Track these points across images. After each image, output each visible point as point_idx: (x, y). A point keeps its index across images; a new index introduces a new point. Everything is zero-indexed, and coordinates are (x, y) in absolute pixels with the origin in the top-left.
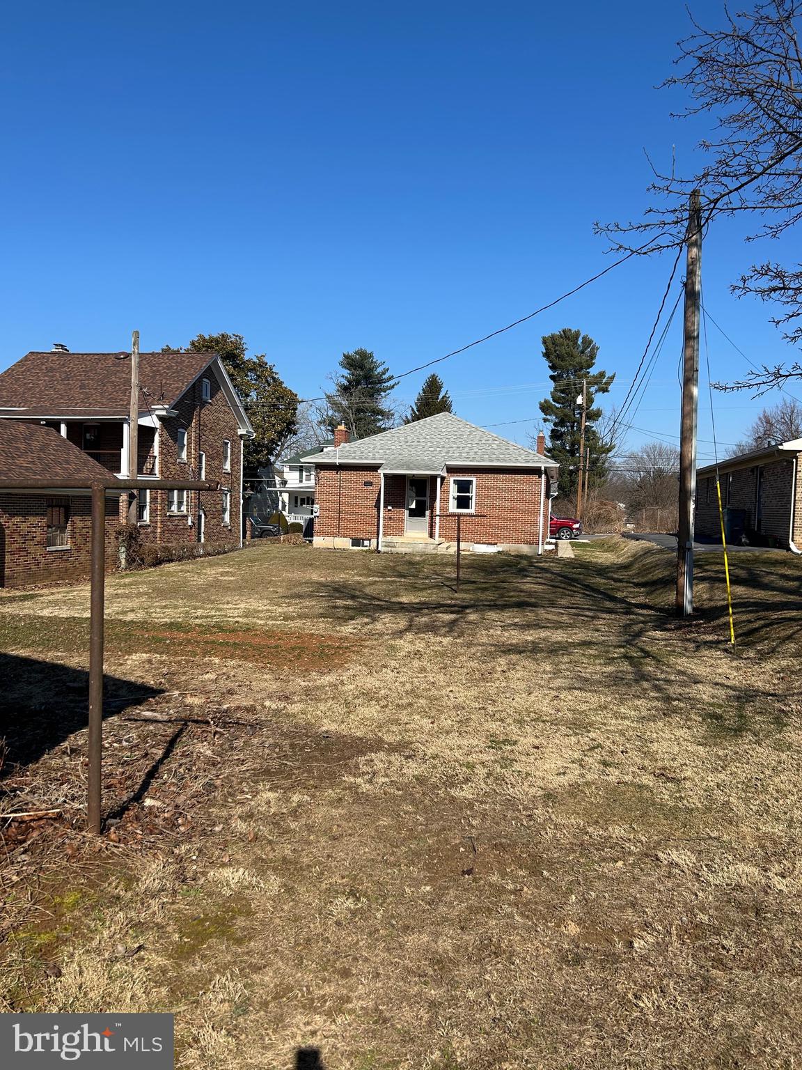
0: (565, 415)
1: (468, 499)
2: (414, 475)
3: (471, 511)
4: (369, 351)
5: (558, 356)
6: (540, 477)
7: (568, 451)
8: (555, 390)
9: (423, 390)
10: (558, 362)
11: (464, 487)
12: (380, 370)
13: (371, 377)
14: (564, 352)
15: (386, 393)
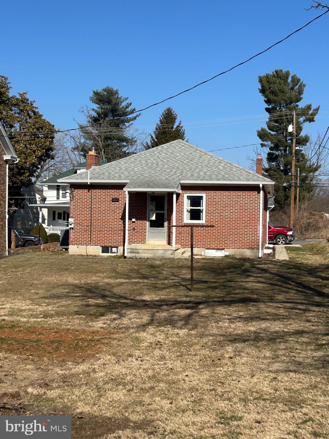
0: (279, 141)
1: (199, 212)
2: (153, 192)
3: (202, 222)
4: (115, 89)
5: (272, 92)
6: (259, 193)
7: (282, 171)
8: (270, 120)
9: (161, 121)
10: (272, 97)
11: (196, 201)
12: (124, 104)
13: (116, 110)
14: (277, 88)
15: (129, 124)
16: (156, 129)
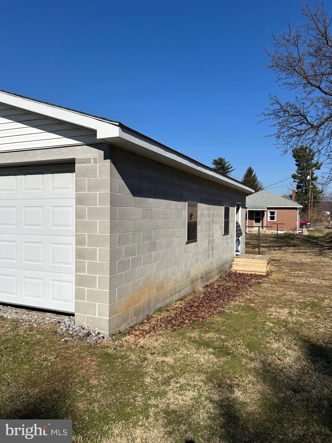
0: (303, 180)
1: (274, 217)
2: (257, 210)
3: (275, 221)
4: (223, 158)
5: (299, 157)
6: (297, 210)
7: (304, 193)
8: (298, 169)
9: (246, 173)
10: (299, 159)
11: (273, 213)
12: (227, 165)
13: (224, 168)
14: (301, 155)
15: (229, 173)
16: (244, 177)
